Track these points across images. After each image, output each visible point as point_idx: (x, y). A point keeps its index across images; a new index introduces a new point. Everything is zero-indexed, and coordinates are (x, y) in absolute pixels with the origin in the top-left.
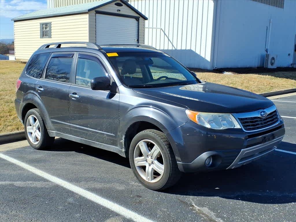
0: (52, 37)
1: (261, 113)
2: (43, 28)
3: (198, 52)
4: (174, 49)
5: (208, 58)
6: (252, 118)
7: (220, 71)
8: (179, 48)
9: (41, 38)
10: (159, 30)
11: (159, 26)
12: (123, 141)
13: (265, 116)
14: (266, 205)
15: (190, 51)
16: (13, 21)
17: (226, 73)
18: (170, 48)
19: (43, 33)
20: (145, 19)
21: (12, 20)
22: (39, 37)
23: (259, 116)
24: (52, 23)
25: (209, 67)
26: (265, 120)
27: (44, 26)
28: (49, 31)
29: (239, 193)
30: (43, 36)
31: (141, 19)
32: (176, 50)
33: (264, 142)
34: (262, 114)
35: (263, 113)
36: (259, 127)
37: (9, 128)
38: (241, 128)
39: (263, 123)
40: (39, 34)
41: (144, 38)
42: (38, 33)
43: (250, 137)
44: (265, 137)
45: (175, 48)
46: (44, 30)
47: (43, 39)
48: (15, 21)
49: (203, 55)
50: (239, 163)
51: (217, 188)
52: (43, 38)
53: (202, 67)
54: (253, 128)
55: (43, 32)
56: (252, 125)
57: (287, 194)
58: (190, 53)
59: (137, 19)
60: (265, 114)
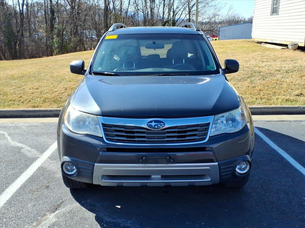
0: (279, 14)
1: (151, 122)
2: (274, 4)
9: (271, 15)
13: (158, 128)
28: (277, 7)
30: (273, 13)
35: (153, 124)
36: (145, 141)
38: (100, 136)
39: (156, 137)
40: (270, 11)
44: (142, 156)
46: (275, 6)
47: (273, 16)
50: (103, 181)
51: (119, 207)
55: (273, 8)
60: (159, 125)
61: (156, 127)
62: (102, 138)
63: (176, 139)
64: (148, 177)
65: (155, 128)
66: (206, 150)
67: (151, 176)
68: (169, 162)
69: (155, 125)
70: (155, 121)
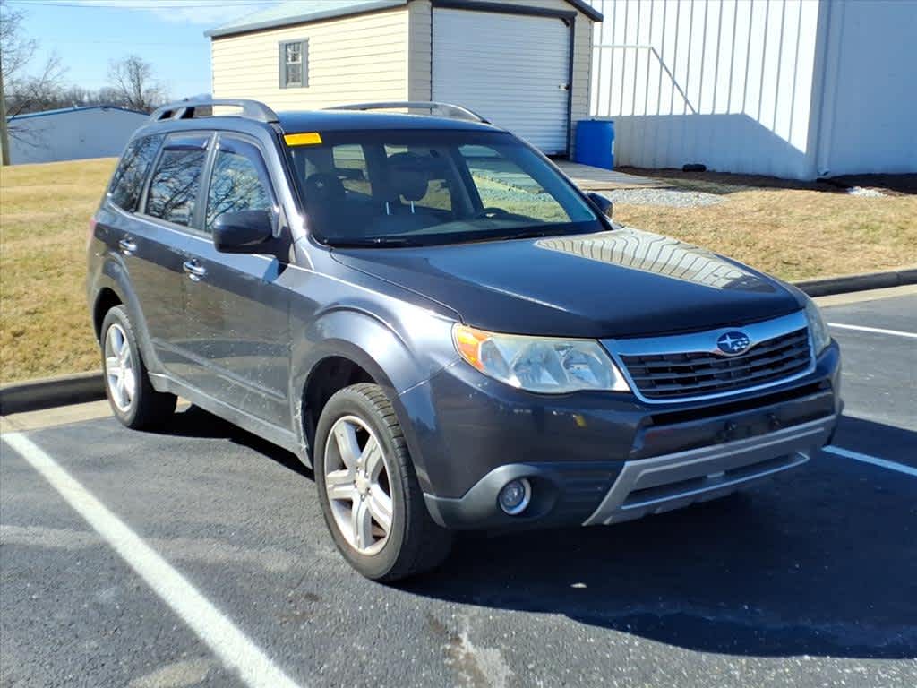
0: (310, 84)
1: (724, 338)
2: (287, 57)
3: (766, 122)
4: (689, 112)
5: (800, 142)
6: (685, 357)
7: (838, 184)
8: (706, 110)
9: (281, 87)
10: (643, 53)
11: (644, 41)
12: (299, 416)
13: (739, 350)
14: (704, 656)
15: (743, 119)
16: (210, 38)
17: (860, 192)
18: (679, 110)
19: (287, 71)
20: (595, 17)
21: (206, 34)
22: (278, 84)
23: (715, 349)
24: (309, 43)
25: (802, 173)
26: (745, 362)
27: (289, 50)
28: (302, 65)
29: (640, 609)
30: (287, 82)
31: (581, 19)
32: (697, 117)
33: (727, 441)
34: (726, 344)
35: (729, 341)
36: (714, 387)
37: (85, 358)
38: (628, 389)
39: (732, 374)
40: (277, 76)
41: (589, 81)
42: (274, 72)
43: (659, 420)
44: (727, 424)
45: (692, 110)
46: (290, 63)
47: (288, 90)
48: (215, 38)
49: (782, 133)
50: (624, 508)
51: (580, 585)
52: (286, 88)
53: (779, 172)
54: (682, 391)
55: (287, 67)
56: (679, 381)
57: (808, 623)
58: (741, 124)
59: (568, 20)
60: (740, 343)
61: (736, 348)
62: (632, 393)
63: (769, 372)
64: (699, 481)
65: (734, 351)
66: (821, 386)
67: (705, 477)
68: (772, 427)
69: (733, 344)
70: (732, 335)
